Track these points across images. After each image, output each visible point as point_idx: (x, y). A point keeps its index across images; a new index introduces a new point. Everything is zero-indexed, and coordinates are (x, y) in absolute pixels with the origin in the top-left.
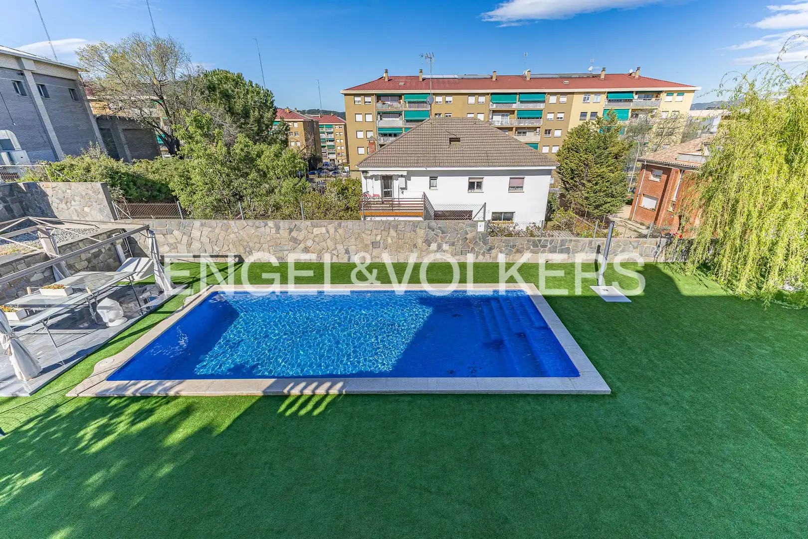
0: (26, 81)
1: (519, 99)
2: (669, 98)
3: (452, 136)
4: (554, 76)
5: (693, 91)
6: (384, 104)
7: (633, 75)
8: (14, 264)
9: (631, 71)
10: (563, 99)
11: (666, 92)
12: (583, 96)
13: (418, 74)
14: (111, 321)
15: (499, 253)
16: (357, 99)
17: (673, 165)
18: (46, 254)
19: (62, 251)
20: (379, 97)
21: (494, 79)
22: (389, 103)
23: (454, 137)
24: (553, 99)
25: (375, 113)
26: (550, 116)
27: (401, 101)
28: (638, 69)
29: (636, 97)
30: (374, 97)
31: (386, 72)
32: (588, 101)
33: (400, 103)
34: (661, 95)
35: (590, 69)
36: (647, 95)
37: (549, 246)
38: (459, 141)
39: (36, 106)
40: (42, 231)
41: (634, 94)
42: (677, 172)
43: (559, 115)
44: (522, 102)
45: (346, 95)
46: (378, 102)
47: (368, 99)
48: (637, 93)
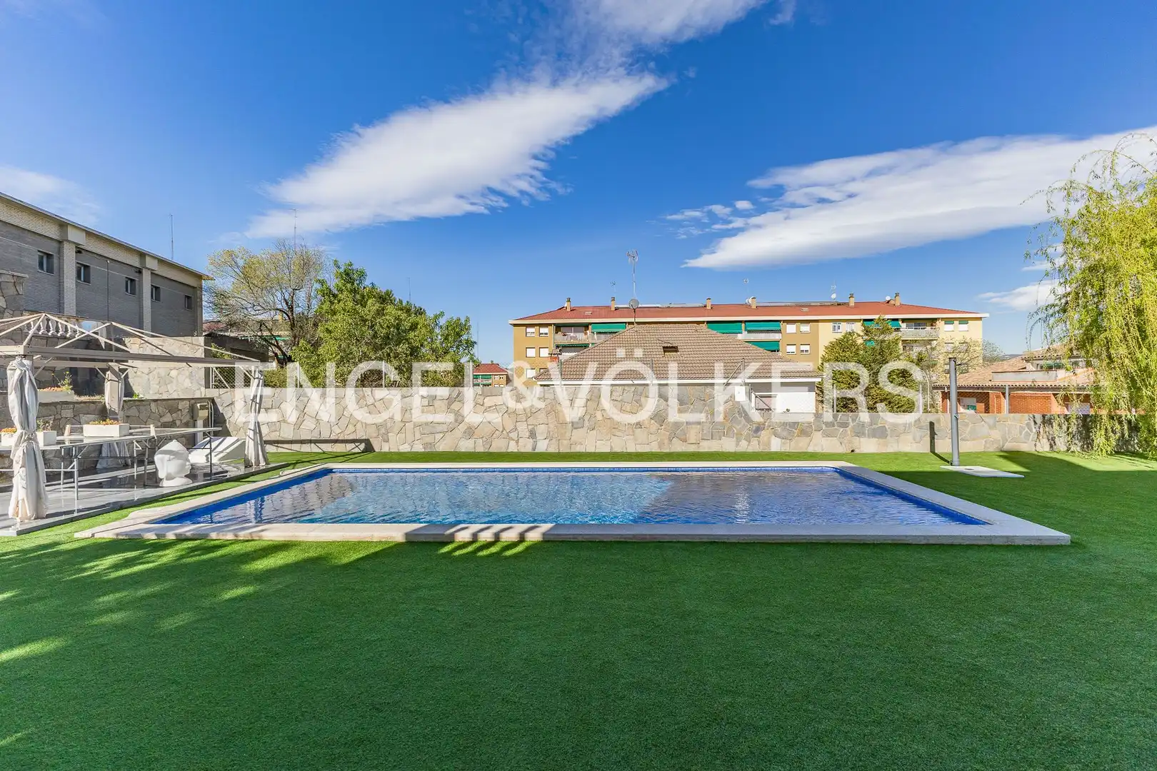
0: (141, 281)
1: (745, 327)
2: (949, 327)
3: (666, 345)
4: (787, 304)
5: (980, 319)
6: (565, 335)
7: (892, 302)
8: (59, 406)
9: (888, 298)
10: (805, 328)
11: (942, 319)
12: (831, 325)
13: (609, 303)
14: (169, 478)
15: (774, 436)
16: (530, 330)
17: (992, 388)
18: (105, 406)
19: (126, 407)
20: (558, 328)
21: (709, 307)
22: (572, 334)
23: (669, 345)
24: (791, 329)
25: (553, 347)
26: (792, 349)
27: (588, 332)
28: (897, 295)
29: (904, 325)
30: (552, 328)
31: (569, 300)
32: (839, 331)
33: (586, 334)
34: (938, 322)
35: (834, 296)
36: (918, 323)
37: (851, 424)
38: (677, 351)
39: (141, 307)
40: (114, 372)
41: (900, 322)
42: (998, 397)
43: (803, 348)
44: (749, 332)
45: (515, 325)
46: (557, 333)
47: (543, 330)
48: (904, 320)
